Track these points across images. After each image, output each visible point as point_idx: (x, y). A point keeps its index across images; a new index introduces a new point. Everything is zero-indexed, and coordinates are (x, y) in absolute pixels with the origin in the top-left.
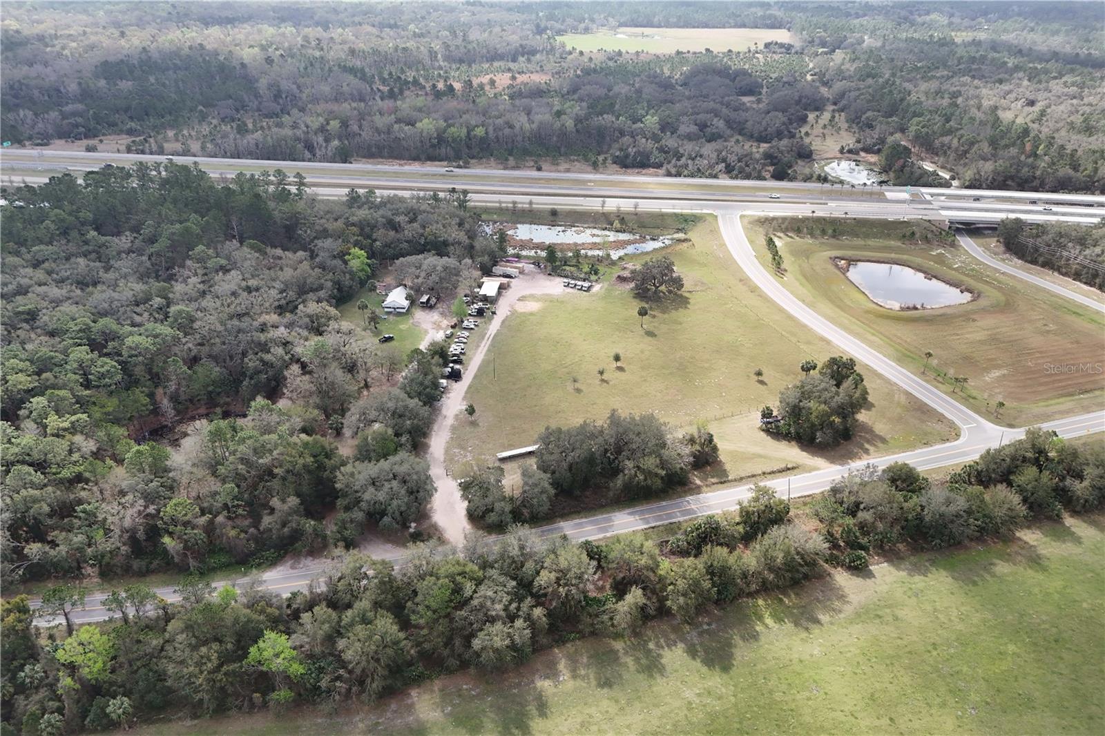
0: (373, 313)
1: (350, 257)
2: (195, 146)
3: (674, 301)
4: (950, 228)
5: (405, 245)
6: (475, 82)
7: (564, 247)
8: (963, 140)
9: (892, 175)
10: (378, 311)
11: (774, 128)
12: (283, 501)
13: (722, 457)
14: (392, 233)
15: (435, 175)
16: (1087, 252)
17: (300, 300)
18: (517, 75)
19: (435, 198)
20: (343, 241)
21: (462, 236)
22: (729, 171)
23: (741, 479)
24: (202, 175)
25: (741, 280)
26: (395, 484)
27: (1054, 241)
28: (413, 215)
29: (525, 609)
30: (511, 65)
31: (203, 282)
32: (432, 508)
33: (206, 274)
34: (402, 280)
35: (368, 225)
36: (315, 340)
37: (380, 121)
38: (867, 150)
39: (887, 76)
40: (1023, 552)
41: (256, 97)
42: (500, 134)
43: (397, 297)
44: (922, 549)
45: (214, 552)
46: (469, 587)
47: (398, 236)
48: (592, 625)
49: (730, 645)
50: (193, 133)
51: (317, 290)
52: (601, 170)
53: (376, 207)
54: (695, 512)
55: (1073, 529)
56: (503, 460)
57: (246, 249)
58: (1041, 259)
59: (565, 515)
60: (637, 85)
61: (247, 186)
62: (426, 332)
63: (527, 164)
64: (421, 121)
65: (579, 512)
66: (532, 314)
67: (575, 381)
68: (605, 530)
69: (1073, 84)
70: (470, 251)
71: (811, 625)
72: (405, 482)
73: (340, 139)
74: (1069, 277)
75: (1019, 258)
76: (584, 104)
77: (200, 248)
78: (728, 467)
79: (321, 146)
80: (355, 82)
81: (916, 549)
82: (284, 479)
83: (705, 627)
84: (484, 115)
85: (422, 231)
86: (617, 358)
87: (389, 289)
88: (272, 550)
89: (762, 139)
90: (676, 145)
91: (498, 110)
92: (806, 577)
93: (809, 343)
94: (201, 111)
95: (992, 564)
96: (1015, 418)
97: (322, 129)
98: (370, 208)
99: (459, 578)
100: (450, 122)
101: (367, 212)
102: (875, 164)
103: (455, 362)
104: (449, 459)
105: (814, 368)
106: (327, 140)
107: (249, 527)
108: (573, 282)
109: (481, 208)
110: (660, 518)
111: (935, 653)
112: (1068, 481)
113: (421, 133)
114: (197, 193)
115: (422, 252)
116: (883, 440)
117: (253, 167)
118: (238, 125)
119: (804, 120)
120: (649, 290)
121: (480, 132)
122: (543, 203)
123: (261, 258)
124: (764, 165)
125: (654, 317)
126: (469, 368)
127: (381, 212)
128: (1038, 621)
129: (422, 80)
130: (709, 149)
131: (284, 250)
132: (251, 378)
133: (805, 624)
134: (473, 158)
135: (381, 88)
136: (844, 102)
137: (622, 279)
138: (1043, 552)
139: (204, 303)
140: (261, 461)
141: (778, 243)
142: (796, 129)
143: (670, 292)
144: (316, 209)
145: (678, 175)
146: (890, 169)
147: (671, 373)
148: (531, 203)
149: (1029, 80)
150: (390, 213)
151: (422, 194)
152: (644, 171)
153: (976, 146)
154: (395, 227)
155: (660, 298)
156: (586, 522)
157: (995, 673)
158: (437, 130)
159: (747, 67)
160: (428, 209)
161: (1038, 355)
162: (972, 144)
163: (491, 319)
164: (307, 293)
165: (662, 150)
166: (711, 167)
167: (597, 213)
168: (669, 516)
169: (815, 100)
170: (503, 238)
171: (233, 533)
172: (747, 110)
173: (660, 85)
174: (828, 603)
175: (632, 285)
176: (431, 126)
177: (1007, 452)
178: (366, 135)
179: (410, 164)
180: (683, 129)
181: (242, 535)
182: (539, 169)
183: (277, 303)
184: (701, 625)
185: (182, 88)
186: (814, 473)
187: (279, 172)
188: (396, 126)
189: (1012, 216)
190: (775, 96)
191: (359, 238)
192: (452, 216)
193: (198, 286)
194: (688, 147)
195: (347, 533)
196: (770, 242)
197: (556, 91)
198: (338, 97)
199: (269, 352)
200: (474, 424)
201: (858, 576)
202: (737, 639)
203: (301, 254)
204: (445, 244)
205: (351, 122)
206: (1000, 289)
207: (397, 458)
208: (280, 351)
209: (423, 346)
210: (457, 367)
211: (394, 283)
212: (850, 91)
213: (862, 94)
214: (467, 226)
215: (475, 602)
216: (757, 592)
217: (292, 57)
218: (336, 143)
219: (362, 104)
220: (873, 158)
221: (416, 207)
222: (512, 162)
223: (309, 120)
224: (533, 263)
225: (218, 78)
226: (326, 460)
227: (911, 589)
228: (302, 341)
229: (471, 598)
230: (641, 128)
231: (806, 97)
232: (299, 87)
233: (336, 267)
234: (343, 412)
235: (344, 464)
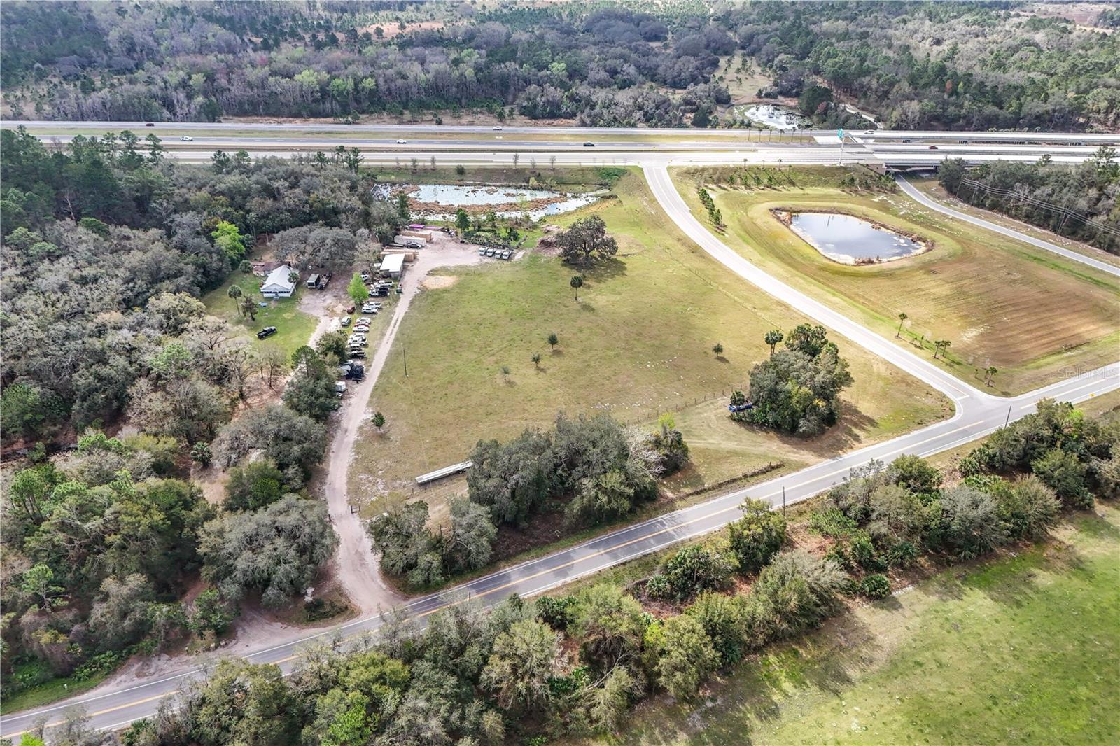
0: (248, 300)
1: (217, 233)
2: (29, 109)
3: (608, 267)
4: (887, 172)
5: (286, 215)
6: (361, 32)
7: (477, 209)
8: (882, 80)
9: (815, 119)
10: (256, 298)
11: (687, 74)
12: (122, 581)
13: (694, 459)
14: (269, 202)
15: (319, 133)
16: (1038, 192)
17: (152, 291)
18: (406, 25)
19: (320, 158)
20: (209, 214)
21: (356, 202)
22: (648, 119)
23: (720, 486)
24: (29, 141)
25: (679, 240)
26: (279, 542)
27: (1001, 181)
28: (294, 179)
29: (472, 718)
30: (399, 14)
31: (22, 274)
32: (334, 562)
33: (28, 263)
34: (284, 257)
35: (240, 193)
36: (172, 342)
37: (253, 75)
38: (786, 94)
39: (791, 19)
40: (1061, 555)
41: (106, 52)
42: (393, 85)
43: (279, 279)
44: (949, 563)
45: (24, 663)
46: (390, 698)
47: (277, 204)
48: (565, 725)
49: (744, 729)
50: (28, 94)
51: (175, 276)
52: (508, 122)
53: (247, 171)
54: (672, 537)
55: (1107, 519)
56: (424, 485)
57: (81, 230)
58: (988, 202)
59: (509, 557)
60: (537, 33)
61: (85, 152)
62: (317, 320)
63: (425, 118)
64: (300, 73)
65: (528, 551)
66: (446, 291)
67: (506, 373)
68: (562, 573)
69: (974, 23)
70: (366, 218)
71: (840, 687)
72: (295, 537)
73: (206, 95)
74: (1020, 219)
75: (964, 202)
76: (483, 52)
77: (20, 231)
78: (702, 471)
79: (183, 103)
80: (223, 33)
81: (942, 564)
82: (123, 548)
83: (709, 704)
84: (372, 66)
85: (305, 198)
86: (553, 340)
87: (268, 268)
88: (108, 653)
89: (676, 84)
90: (588, 93)
91: (388, 60)
92: (823, 618)
93: (766, 309)
94: (38, 69)
95: (1030, 575)
96: (1008, 385)
97: (184, 84)
98: (241, 173)
99: (375, 687)
100: (334, 73)
101: (237, 178)
102: (795, 108)
103: (355, 357)
104: (355, 490)
105: (781, 339)
106: (190, 97)
107: (74, 622)
108: (490, 250)
109: (376, 168)
110: (630, 549)
111: (996, 710)
112: (1094, 462)
113: (301, 85)
114: (20, 163)
115: (306, 223)
116: (872, 422)
117: (95, 129)
118: (83, 84)
119: (715, 64)
120: (579, 256)
121: (369, 83)
122: (447, 161)
123: (101, 239)
124: (685, 112)
125: (589, 287)
126: (373, 364)
127: (254, 178)
128: (1102, 649)
129: (300, 31)
130: (624, 97)
131: (132, 228)
132: (84, 399)
133: (832, 684)
134: (363, 112)
135: (254, 39)
136: (753, 46)
137: (546, 244)
138: (1083, 553)
139: (20, 303)
140: (87, 526)
141: (712, 195)
142: (710, 73)
143: (603, 257)
144: (174, 177)
145: (594, 124)
146: (813, 112)
147: (618, 355)
148: (433, 161)
149: (931, 20)
150: (266, 178)
151: (304, 154)
152: (556, 122)
153: (897, 86)
154: (274, 195)
155: (592, 264)
156: (539, 565)
157: (1073, 731)
158: (319, 82)
159: (648, 12)
160: (313, 172)
161: (1011, 308)
162: (892, 84)
163: (397, 299)
164: (162, 280)
165: (572, 98)
166: (629, 115)
167: (510, 169)
168: (642, 545)
169: (724, 45)
170: (404, 203)
171: (46, 638)
172: (657, 55)
173: (562, 31)
174: (854, 651)
175: (560, 251)
176: (312, 78)
177: (1021, 430)
178: (237, 90)
179: (290, 122)
180: (593, 76)
181: (62, 638)
182: (439, 123)
183: (120, 297)
184: (703, 702)
185: (16, 44)
186: (803, 471)
187: (126, 134)
188: (271, 79)
189: (952, 157)
190: (683, 40)
191: (229, 209)
192: (342, 178)
193: (16, 279)
194: (601, 95)
195: (215, 619)
196: (704, 195)
197: (450, 40)
198: (203, 49)
199: (106, 363)
200: (383, 437)
201: (882, 608)
202: (753, 720)
203: (154, 232)
204: (335, 211)
205: (218, 76)
206: (953, 237)
207: (281, 504)
208: (122, 361)
209: (312, 342)
210: (359, 362)
211: (273, 261)
212: (758, 34)
213: (771, 37)
214: (360, 189)
215: (401, 722)
216: (767, 644)
217: (149, 8)
218: (200, 99)
219: (231, 56)
220: (793, 102)
221: (297, 170)
222: (407, 115)
223: (165, 74)
224: (442, 230)
225: (60, 32)
226: (184, 512)
227: (947, 619)
228: (153, 346)
229: (396, 713)
230: (547, 76)
231: (715, 41)
232: (156, 40)
233: (199, 246)
234: (211, 435)
235: (209, 516)
